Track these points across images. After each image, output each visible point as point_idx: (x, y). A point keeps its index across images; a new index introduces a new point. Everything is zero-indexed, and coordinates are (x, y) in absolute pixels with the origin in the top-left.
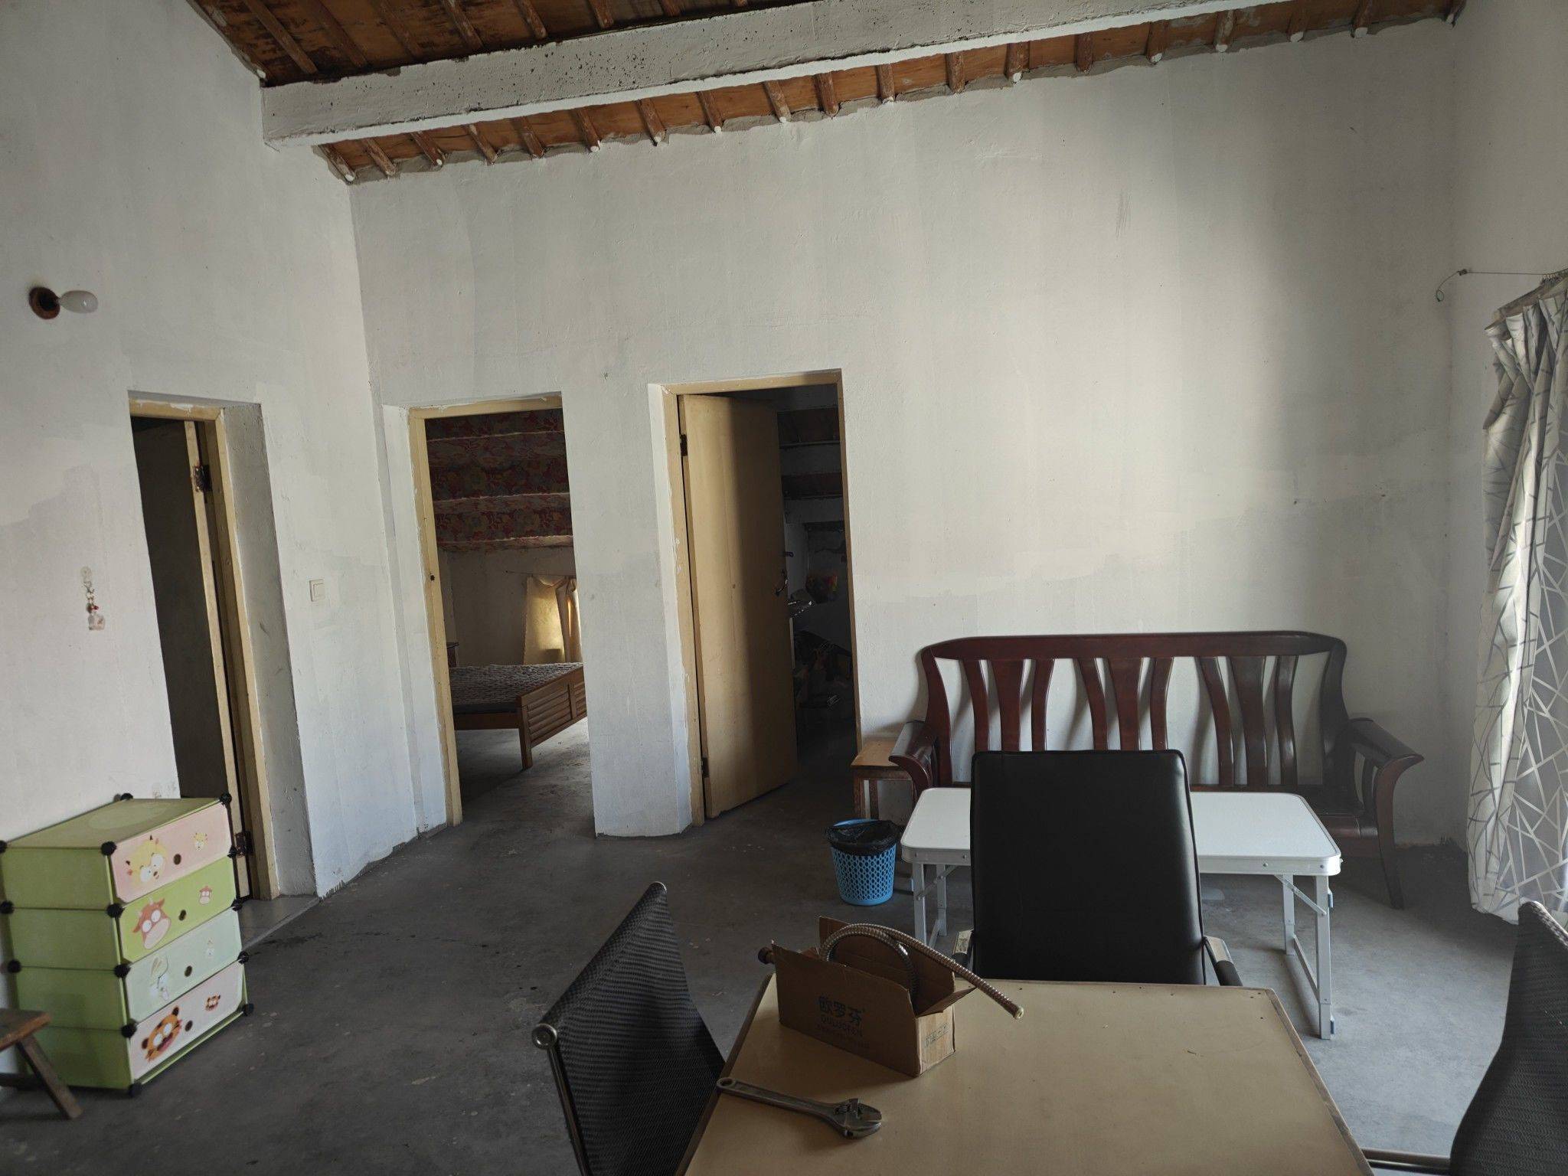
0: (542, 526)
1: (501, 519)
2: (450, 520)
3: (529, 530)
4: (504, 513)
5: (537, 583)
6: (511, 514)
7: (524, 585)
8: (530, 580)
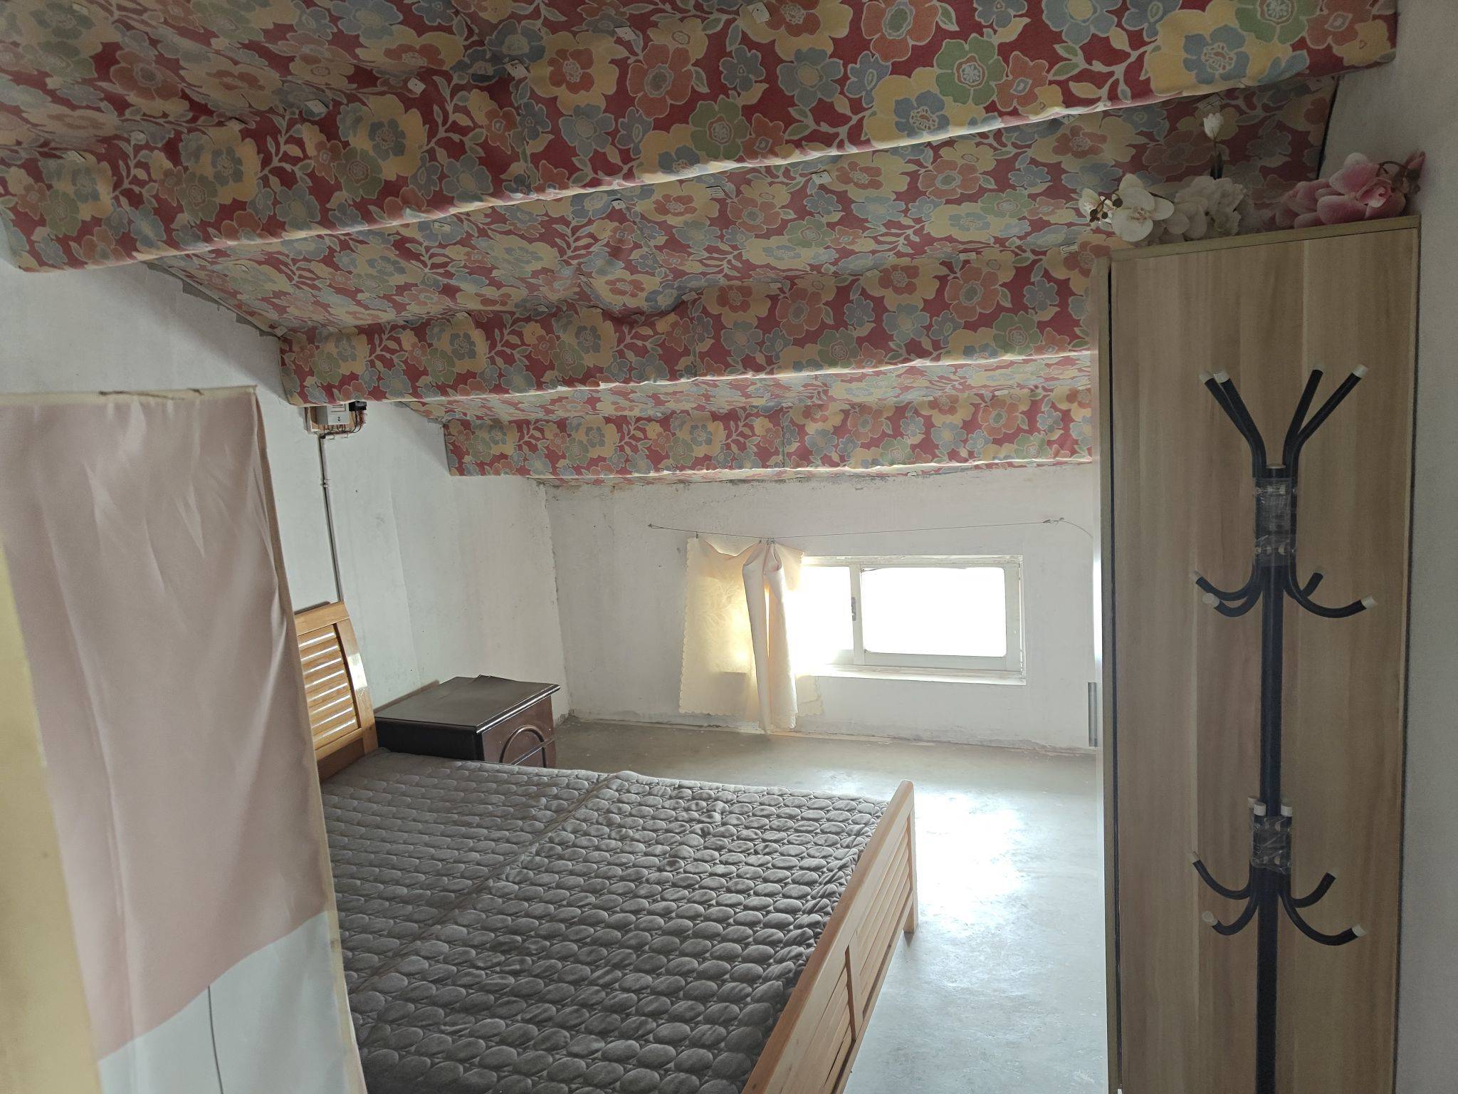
0: (728, 446)
1: (643, 431)
2: (541, 431)
3: (701, 455)
4: (649, 420)
5: (707, 550)
6: (665, 421)
7: (682, 551)
8: (693, 543)
